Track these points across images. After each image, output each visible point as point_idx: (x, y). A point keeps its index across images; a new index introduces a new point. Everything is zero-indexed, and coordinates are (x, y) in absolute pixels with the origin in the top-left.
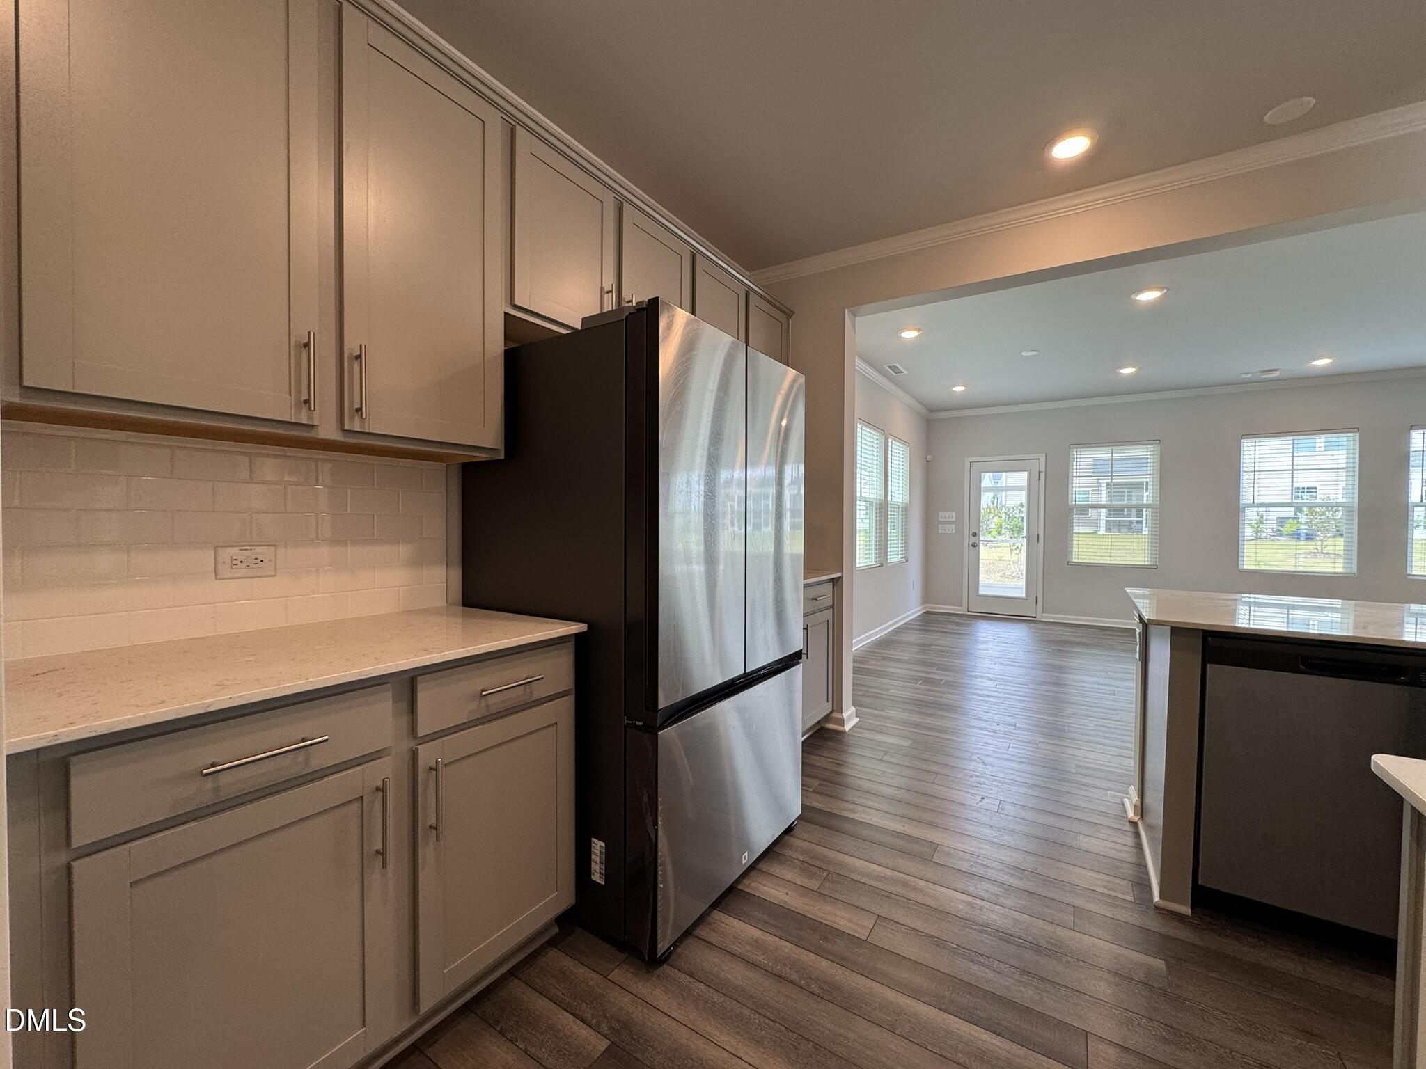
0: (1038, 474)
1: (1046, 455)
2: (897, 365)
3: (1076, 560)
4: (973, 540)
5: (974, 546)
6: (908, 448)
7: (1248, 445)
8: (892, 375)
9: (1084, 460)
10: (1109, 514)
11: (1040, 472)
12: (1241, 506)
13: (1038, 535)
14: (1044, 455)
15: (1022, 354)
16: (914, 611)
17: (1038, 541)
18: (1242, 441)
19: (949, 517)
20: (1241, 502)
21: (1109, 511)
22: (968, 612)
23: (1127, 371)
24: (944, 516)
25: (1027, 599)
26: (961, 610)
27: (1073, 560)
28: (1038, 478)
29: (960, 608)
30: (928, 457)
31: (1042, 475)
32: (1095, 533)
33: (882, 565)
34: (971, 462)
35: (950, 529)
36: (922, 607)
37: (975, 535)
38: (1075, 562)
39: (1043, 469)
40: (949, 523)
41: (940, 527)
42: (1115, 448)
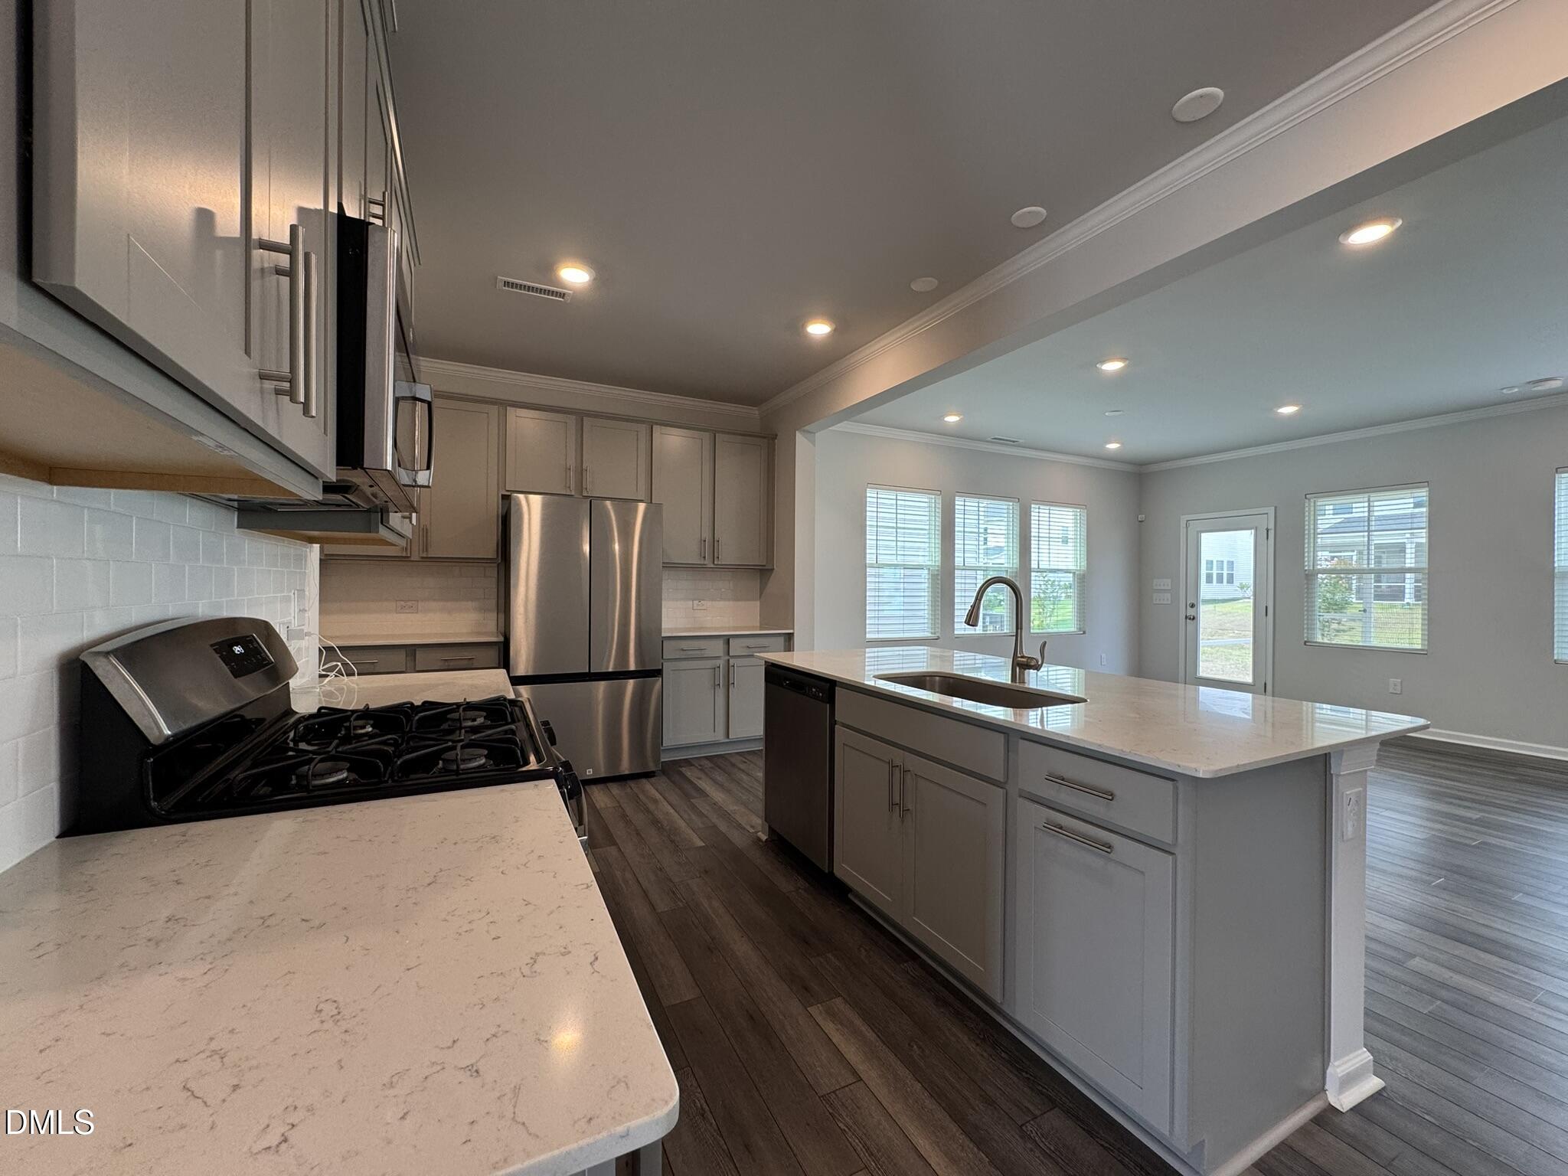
0: (1266, 531)
1: (1276, 508)
3: (1320, 640)
4: (1191, 612)
5: (1192, 619)
6: (1085, 511)
7: (1560, 479)
9: (1327, 515)
11: (1268, 531)
13: (1269, 607)
14: (1273, 509)
17: (1266, 615)
18: (1556, 475)
19: (1164, 585)
23: (1288, 410)
24: (1156, 584)
25: (1254, 685)
27: (1314, 641)
28: (1266, 536)
30: (1140, 516)
31: (1272, 534)
34: (1188, 521)
35: (1164, 599)
37: (1193, 606)
38: (1319, 643)
39: (1271, 526)
40: (1165, 591)
41: (1155, 595)
42: (1372, 495)
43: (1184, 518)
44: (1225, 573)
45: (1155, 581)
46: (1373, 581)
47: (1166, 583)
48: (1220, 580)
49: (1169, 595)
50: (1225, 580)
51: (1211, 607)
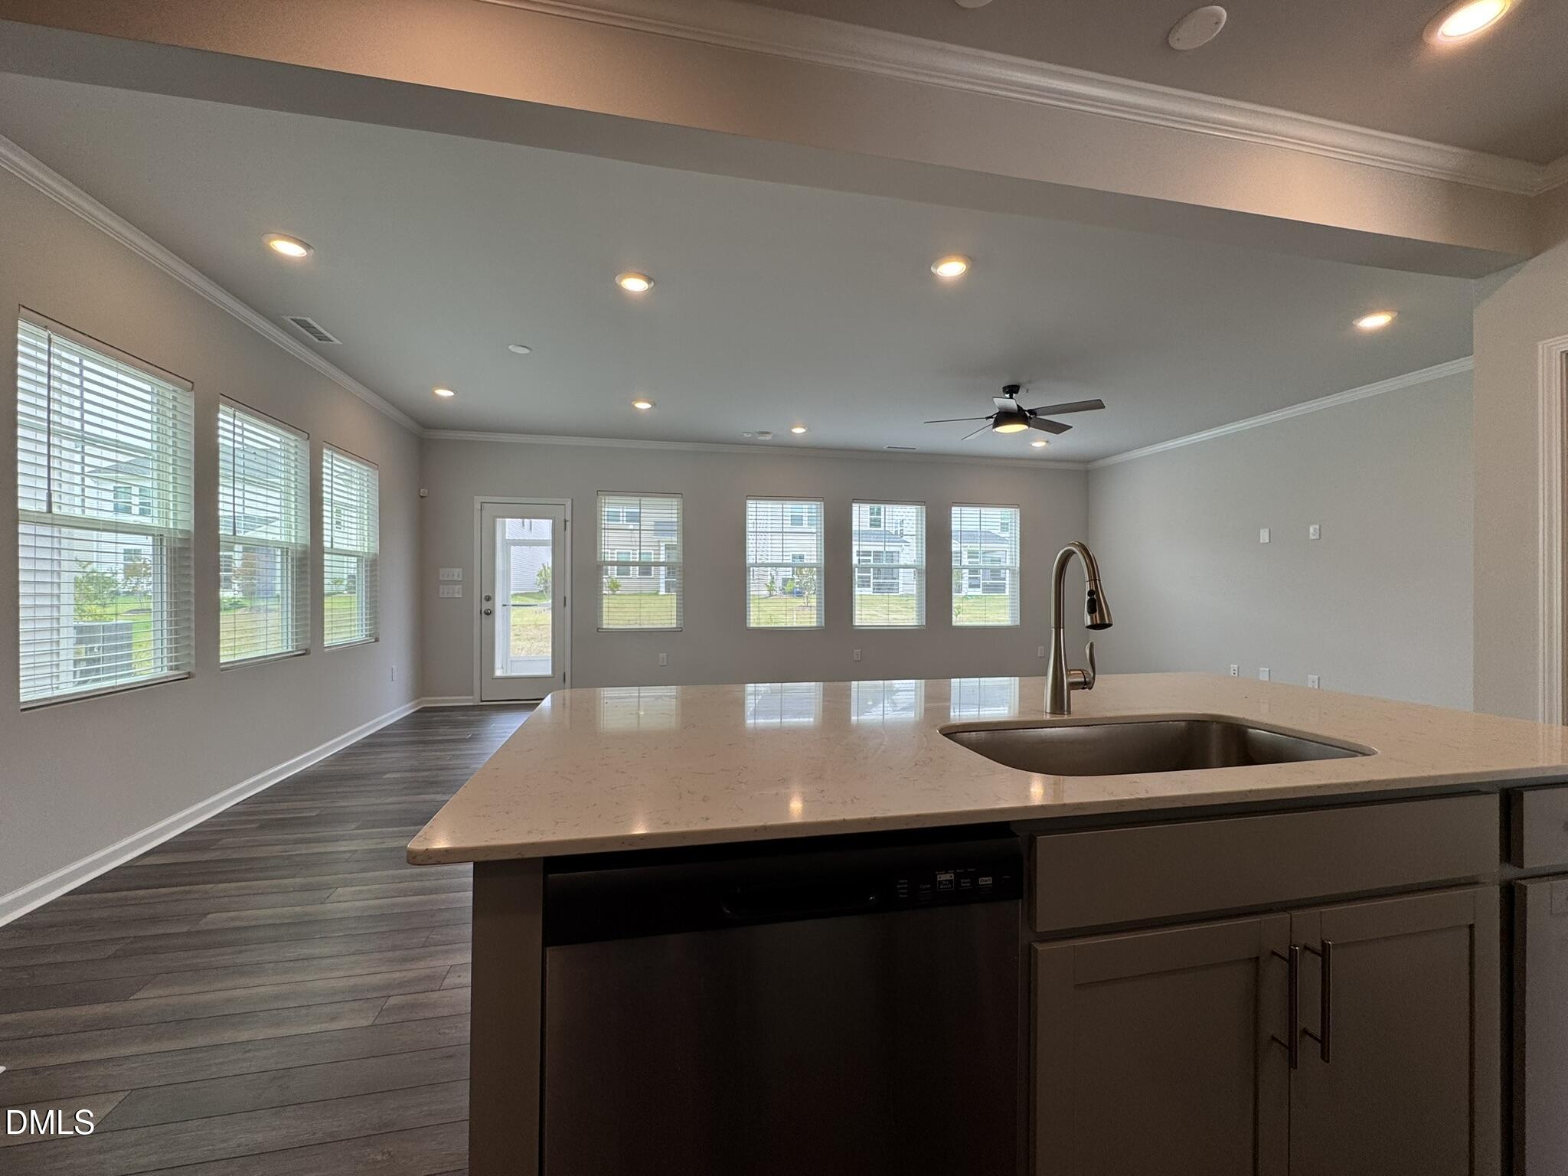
0: (563, 523)
1: (572, 500)
2: (309, 320)
3: (607, 625)
4: (486, 606)
5: (487, 614)
6: (377, 472)
7: (751, 505)
8: (314, 342)
10: (668, 575)
11: (565, 521)
12: (747, 566)
13: (565, 598)
14: (570, 500)
15: (510, 347)
16: (395, 710)
17: (565, 605)
18: (748, 501)
19: (453, 576)
20: (747, 562)
21: (669, 569)
22: (482, 701)
23: (643, 406)
24: (445, 573)
25: (552, 677)
26: (472, 701)
27: (604, 627)
28: (563, 528)
29: (471, 697)
30: (422, 490)
31: (569, 524)
32: (657, 594)
33: (307, 652)
34: (482, 503)
35: (457, 592)
36: (412, 703)
37: (486, 598)
38: (605, 629)
39: (569, 518)
40: (456, 583)
41: (442, 588)
42: (643, 499)
43: (478, 500)
45: (442, 571)
46: (637, 573)
47: (457, 573)
49: (458, 587)
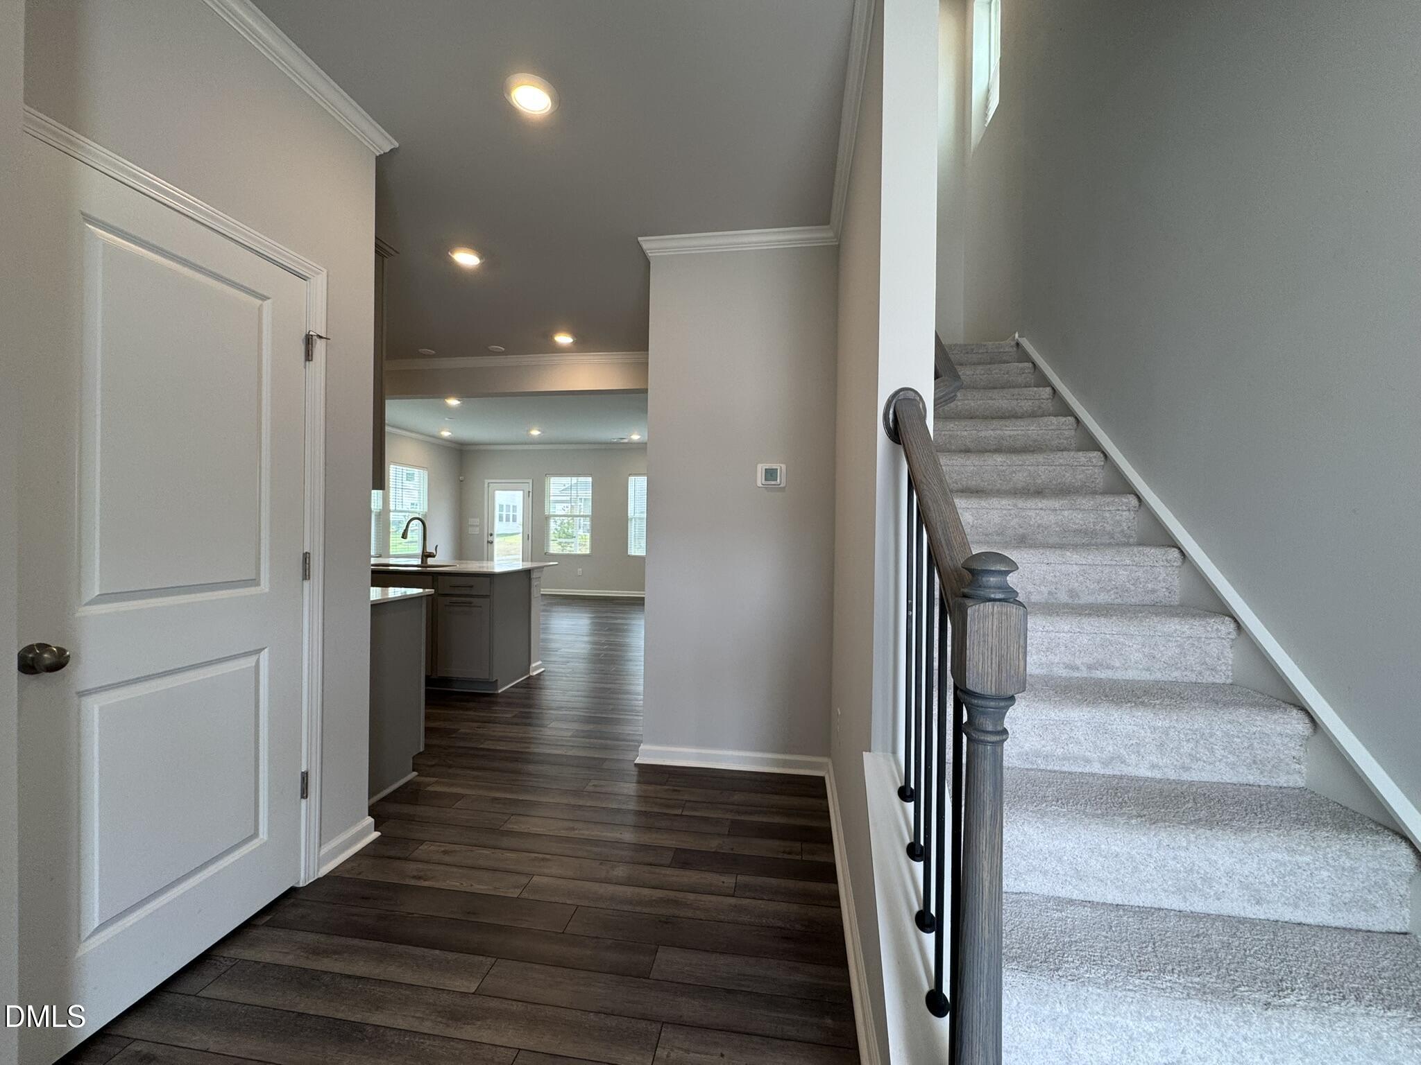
0: (528, 492)
3: (551, 551)
4: (490, 539)
5: (490, 543)
6: (427, 471)
10: (586, 522)
13: (529, 537)
14: (532, 480)
17: (529, 541)
19: (475, 522)
21: (586, 519)
23: (535, 433)
28: (528, 496)
30: (460, 477)
31: (531, 494)
34: (489, 483)
35: (476, 531)
37: (490, 536)
38: (551, 554)
39: (531, 490)
40: (477, 526)
41: (470, 529)
42: (573, 477)
43: (487, 481)
44: (511, 514)
45: (471, 519)
47: (477, 521)
48: (508, 520)
49: (478, 529)
50: (511, 519)
51: (501, 539)
